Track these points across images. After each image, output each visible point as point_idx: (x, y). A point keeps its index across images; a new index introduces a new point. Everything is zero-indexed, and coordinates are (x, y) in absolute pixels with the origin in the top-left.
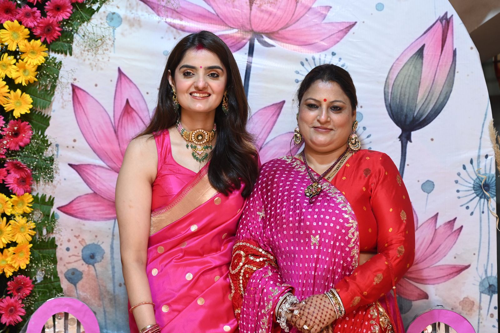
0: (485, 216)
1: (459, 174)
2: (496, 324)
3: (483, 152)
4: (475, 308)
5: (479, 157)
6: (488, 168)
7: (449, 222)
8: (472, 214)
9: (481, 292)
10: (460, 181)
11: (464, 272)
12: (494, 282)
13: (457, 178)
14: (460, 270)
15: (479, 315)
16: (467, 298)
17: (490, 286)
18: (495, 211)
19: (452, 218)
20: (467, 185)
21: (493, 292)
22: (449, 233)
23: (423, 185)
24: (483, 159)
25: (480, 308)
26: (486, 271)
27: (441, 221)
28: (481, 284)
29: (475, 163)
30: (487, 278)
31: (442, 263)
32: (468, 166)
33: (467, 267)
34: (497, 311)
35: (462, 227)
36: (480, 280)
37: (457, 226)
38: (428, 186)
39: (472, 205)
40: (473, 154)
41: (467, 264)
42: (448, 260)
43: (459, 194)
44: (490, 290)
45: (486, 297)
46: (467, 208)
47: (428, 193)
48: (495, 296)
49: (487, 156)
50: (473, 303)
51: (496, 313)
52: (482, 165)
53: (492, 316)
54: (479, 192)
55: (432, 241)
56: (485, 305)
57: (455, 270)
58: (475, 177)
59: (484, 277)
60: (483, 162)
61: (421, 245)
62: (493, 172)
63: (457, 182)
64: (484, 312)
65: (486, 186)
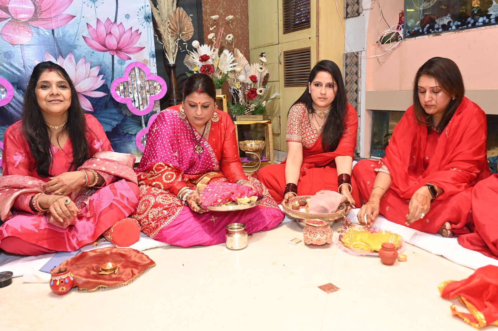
0: (149, 28)
1: (138, 12)
2: (156, 69)
3: (147, 5)
4: (148, 63)
5: (145, 6)
6: (149, 10)
7: (136, 31)
8: (144, 28)
9: (150, 57)
10: (139, 15)
11: (143, 50)
12: (154, 53)
13: (138, 14)
14: (142, 49)
15: (150, 65)
16: (145, 59)
17: (153, 55)
18: (152, 27)
19: (137, 29)
20: (142, 17)
21: (154, 57)
22: (137, 35)
23: (126, 16)
24: (147, 7)
25: (150, 63)
26: (151, 49)
27: (133, 30)
28: (150, 54)
29: (144, 8)
30: (152, 52)
31: (135, 46)
32: (142, 9)
33: (144, 48)
34: (156, 64)
35: (141, 33)
36: (149, 52)
37: (139, 32)
38: (127, 16)
39: (144, 24)
40: (143, 5)
41: (144, 47)
42: (137, 45)
43: (139, 20)
44: (153, 56)
45: (152, 59)
46: (143, 25)
47: (128, 19)
48: (155, 59)
49: (148, 6)
50: (147, 61)
51: (155, 65)
52: (146, 9)
53: (154, 66)
54: (146, 19)
55: (131, 38)
56: (151, 62)
57: (140, 49)
58: (144, 14)
59: (150, 51)
60: (147, 8)
61: (127, 39)
62: (151, 12)
63: (138, 15)
64: (151, 64)
65: (149, 17)
